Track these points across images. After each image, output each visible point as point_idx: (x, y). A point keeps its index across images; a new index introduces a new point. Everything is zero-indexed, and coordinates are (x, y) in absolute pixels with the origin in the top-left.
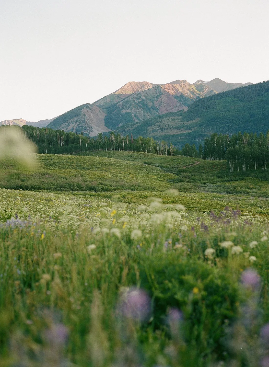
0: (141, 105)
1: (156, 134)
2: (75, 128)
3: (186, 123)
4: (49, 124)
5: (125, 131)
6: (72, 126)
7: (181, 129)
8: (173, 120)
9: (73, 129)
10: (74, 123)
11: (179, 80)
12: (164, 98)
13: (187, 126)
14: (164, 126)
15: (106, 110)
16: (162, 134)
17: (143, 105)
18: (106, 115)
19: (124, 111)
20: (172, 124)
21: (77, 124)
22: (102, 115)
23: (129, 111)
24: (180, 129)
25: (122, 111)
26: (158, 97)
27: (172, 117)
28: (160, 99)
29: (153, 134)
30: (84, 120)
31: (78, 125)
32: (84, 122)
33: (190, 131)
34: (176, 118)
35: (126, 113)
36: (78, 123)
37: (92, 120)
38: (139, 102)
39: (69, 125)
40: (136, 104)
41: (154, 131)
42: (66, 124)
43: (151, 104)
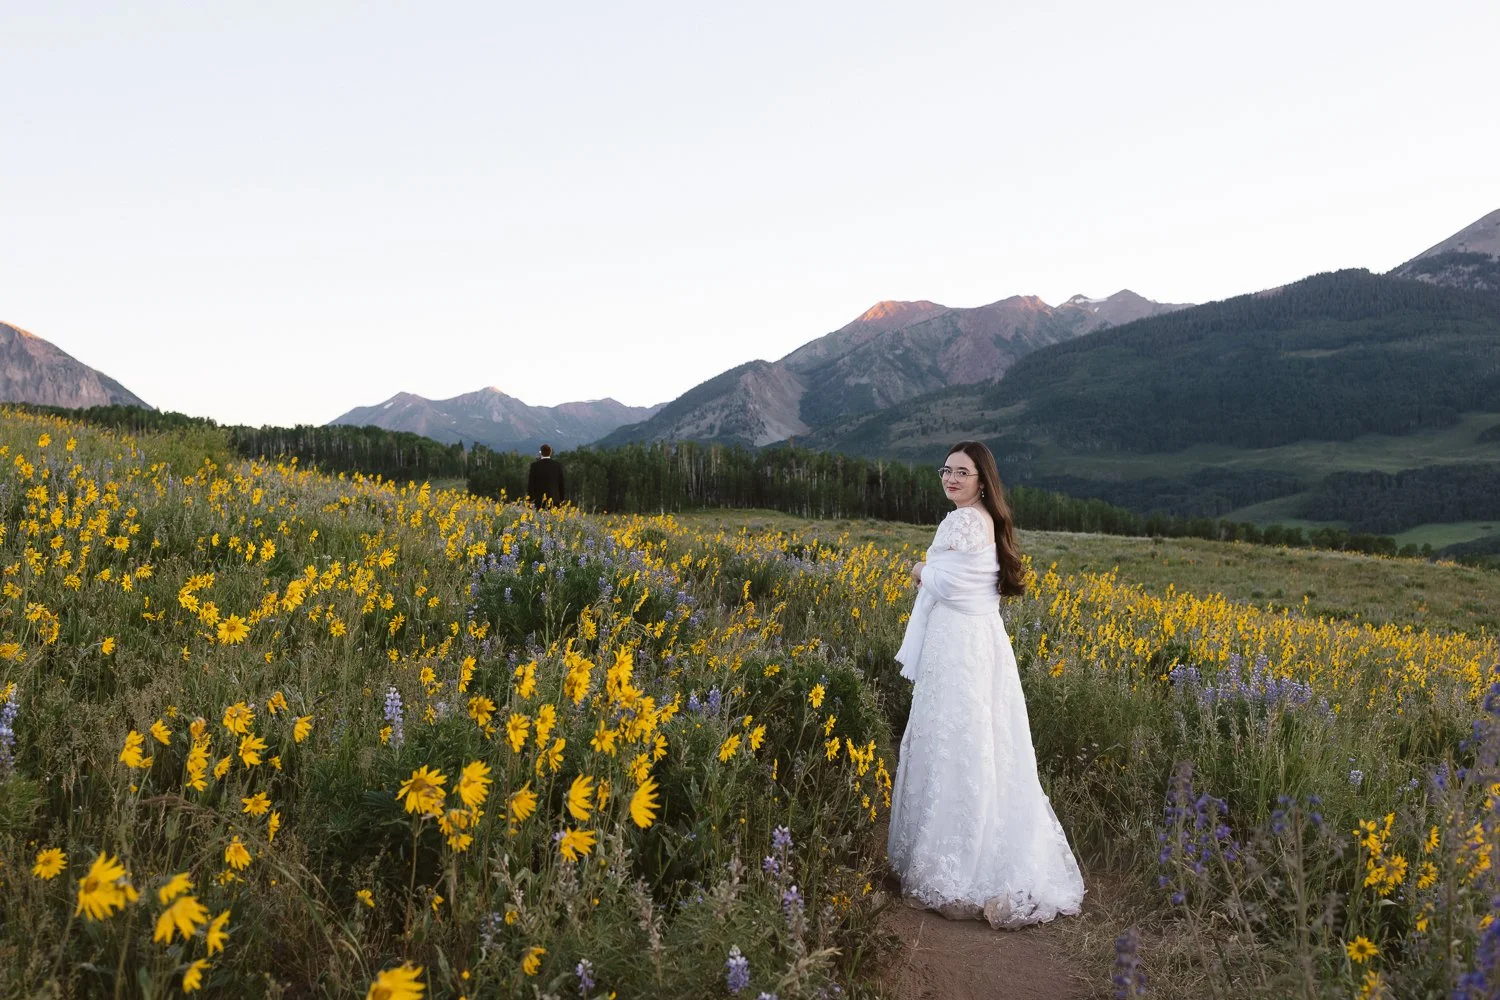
0: (900, 365)
1: (909, 443)
2: (718, 423)
3: (990, 414)
4: (657, 415)
5: (833, 434)
6: (710, 418)
7: (975, 430)
8: (960, 406)
9: (711, 427)
10: (718, 412)
11: (1018, 297)
12: (965, 346)
13: (990, 422)
14: (931, 423)
15: (804, 377)
16: (924, 442)
17: (908, 366)
18: (806, 390)
19: (851, 381)
20: (955, 416)
21: (724, 414)
22: (795, 392)
23: (864, 380)
24: (970, 430)
25: (847, 380)
26: (949, 342)
27: (959, 399)
28: (953, 348)
29: (899, 443)
30: (745, 404)
31: (726, 417)
32: (743, 409)
33: (995, 435)
34: (967, 399)
35: (857, 385)
36: (726, 412)
37: (766, 404)
38: (897, 357)
39: (703, 416)
40: (888, 361)
41: (905, 434)
42: (697, 413)
43: (927, 362)
